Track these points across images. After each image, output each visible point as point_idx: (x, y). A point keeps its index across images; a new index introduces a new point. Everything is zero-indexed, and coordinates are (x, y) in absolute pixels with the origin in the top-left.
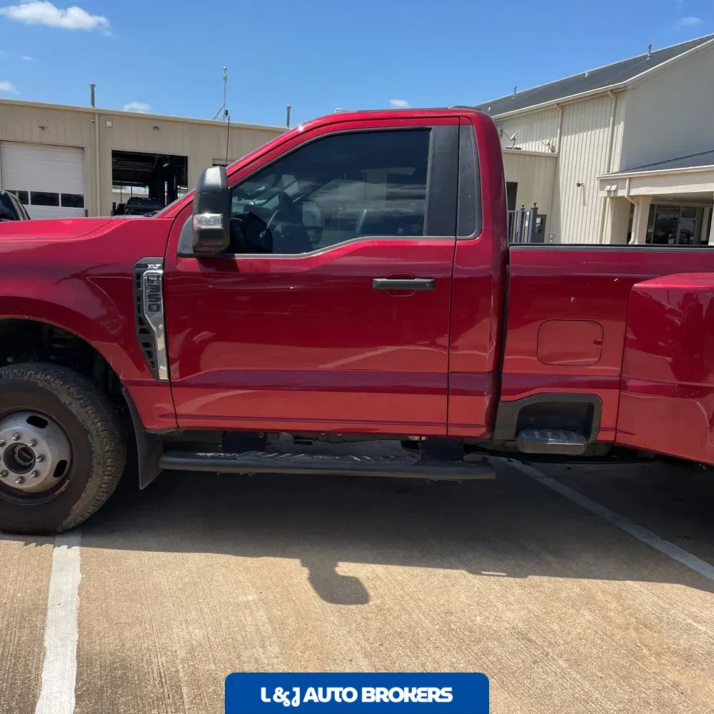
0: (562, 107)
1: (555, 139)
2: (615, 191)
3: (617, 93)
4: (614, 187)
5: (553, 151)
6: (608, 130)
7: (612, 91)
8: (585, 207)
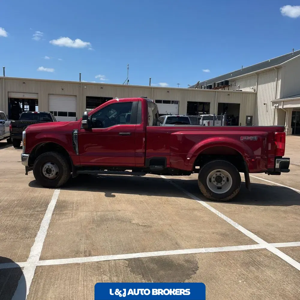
0: (258, 74)
1: (255, 86)
2: (278, 106)
3: (278, 68)
4: (277, 105)
5: (255, 91)
6: (275, 83)
7: (276, 68)
8: (268, 113)
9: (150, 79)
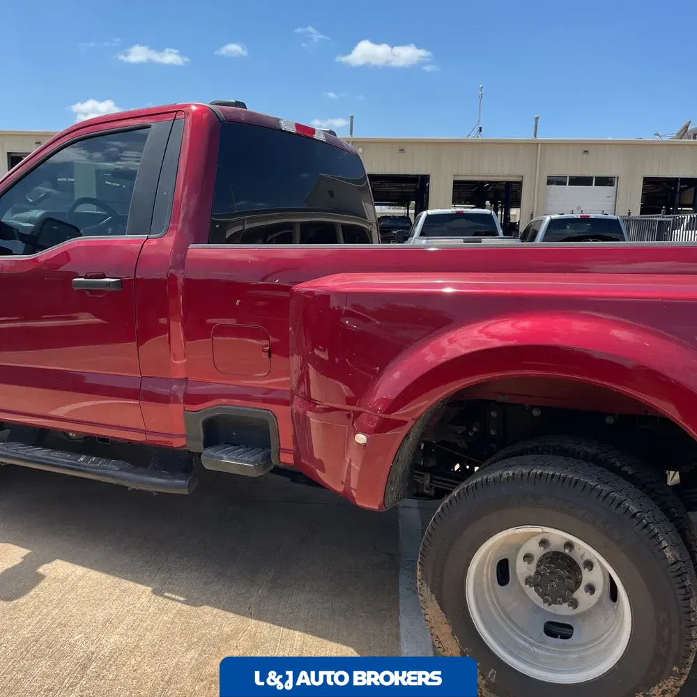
9: (537, 118)
